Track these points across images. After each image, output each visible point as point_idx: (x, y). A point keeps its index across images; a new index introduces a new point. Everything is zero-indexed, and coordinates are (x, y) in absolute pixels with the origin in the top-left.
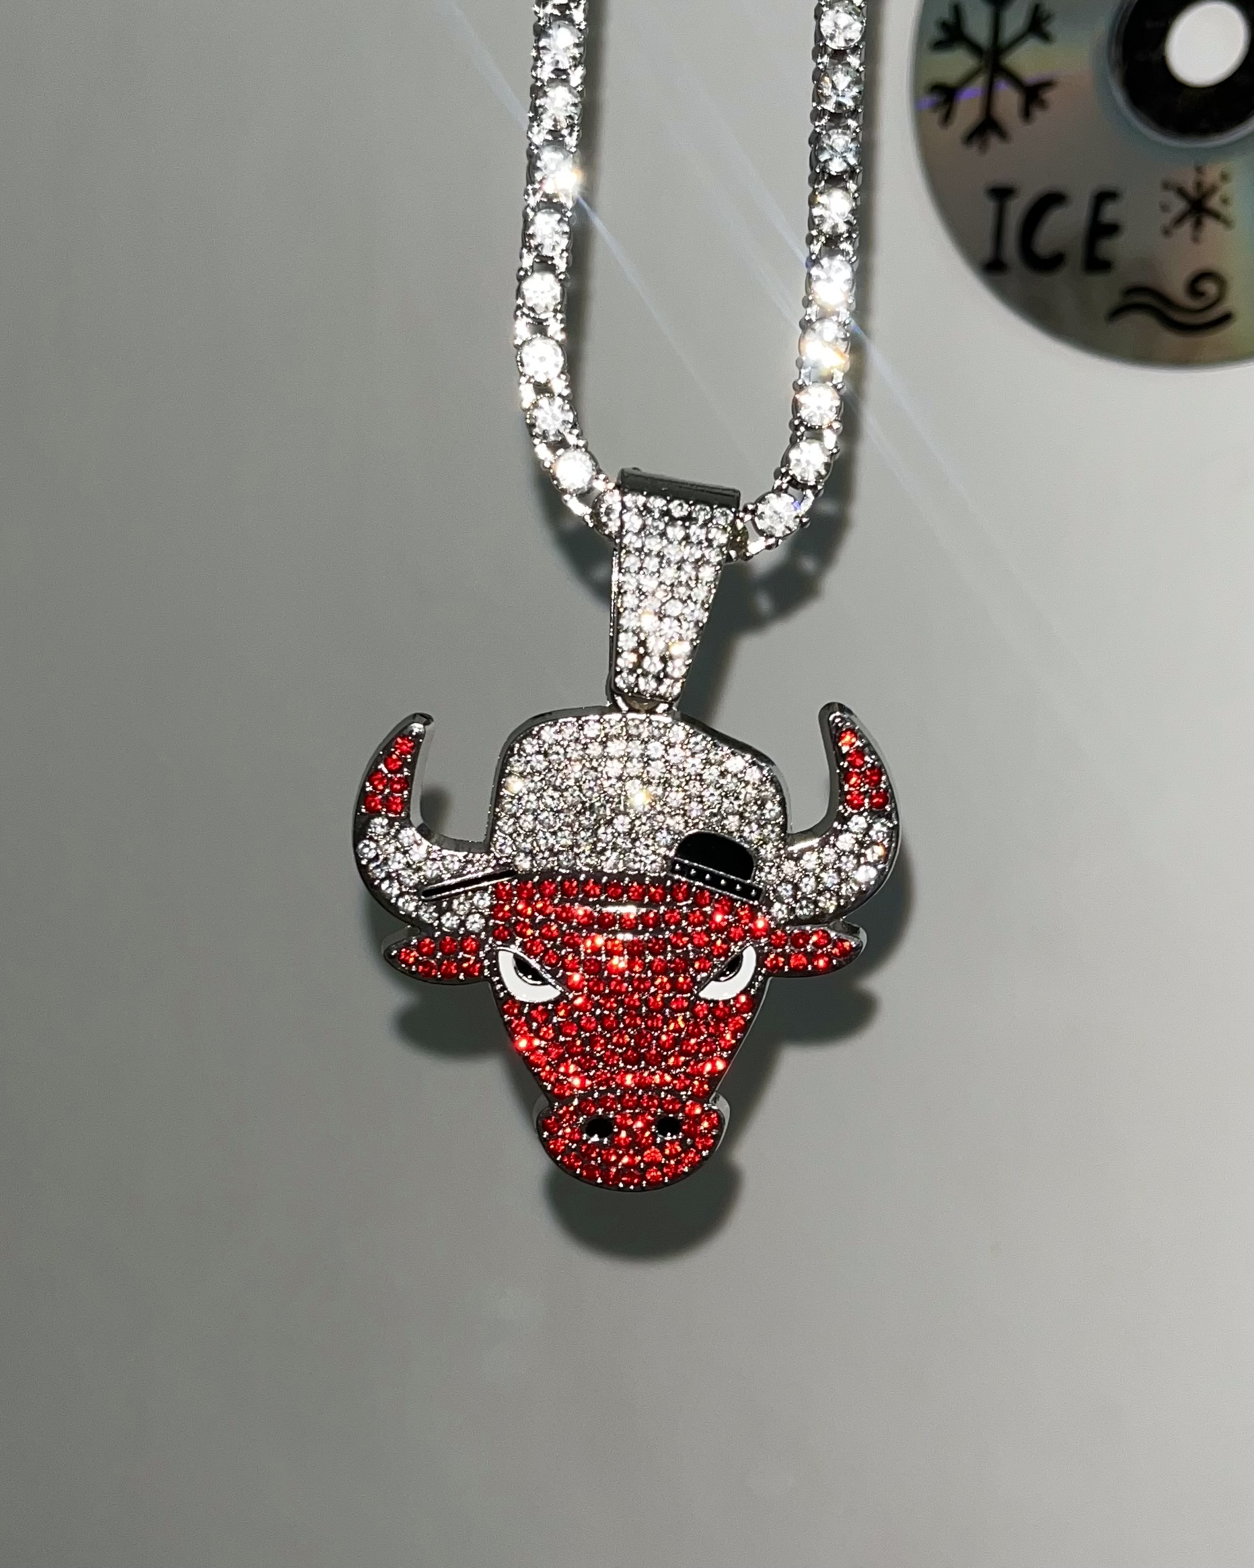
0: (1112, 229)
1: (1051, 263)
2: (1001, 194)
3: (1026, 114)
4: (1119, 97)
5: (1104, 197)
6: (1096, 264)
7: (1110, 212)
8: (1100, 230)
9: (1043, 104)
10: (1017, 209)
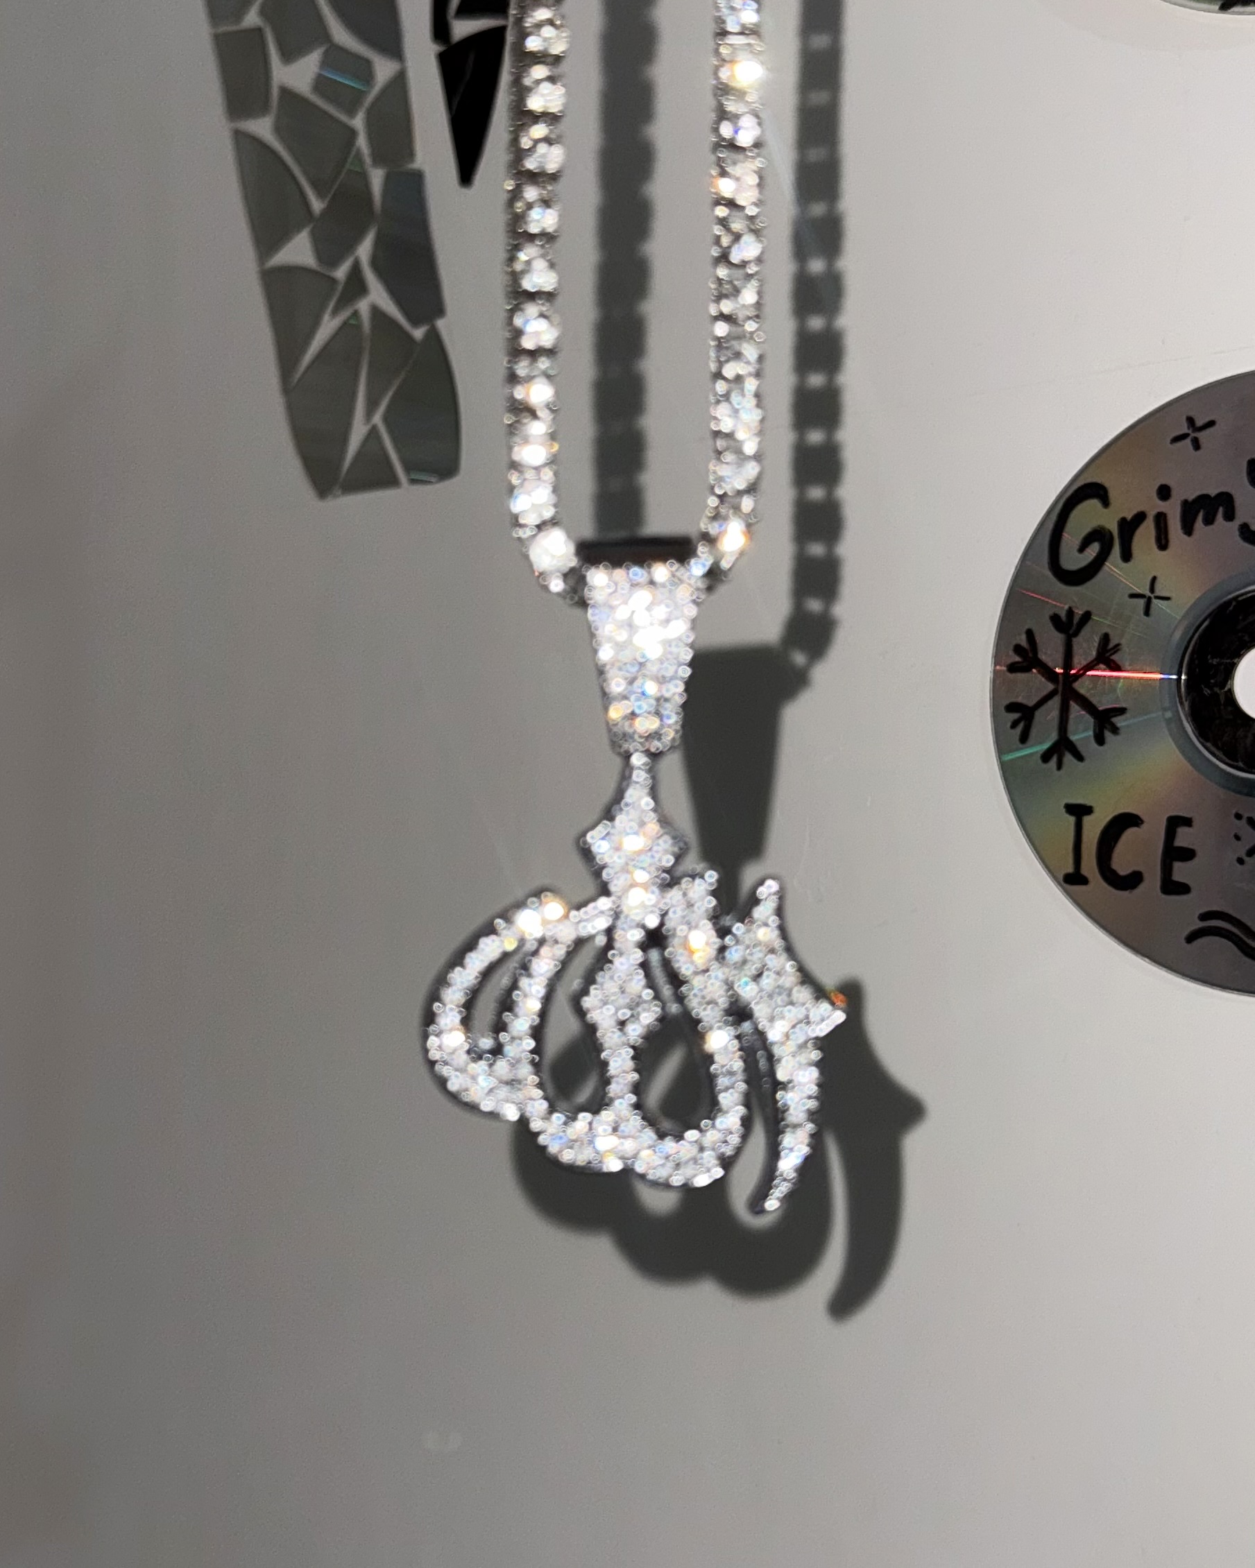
0: (1187, 854)
1: (1129, 882)
2: (1079, 811)
3: (1100, 740)
4: (1188, 728)
5: (1175, 823)
6: (1172, 887)
7: (1183, 838)
8: (1174, 854)
9: (1115, 730)
10: (1094, 827)
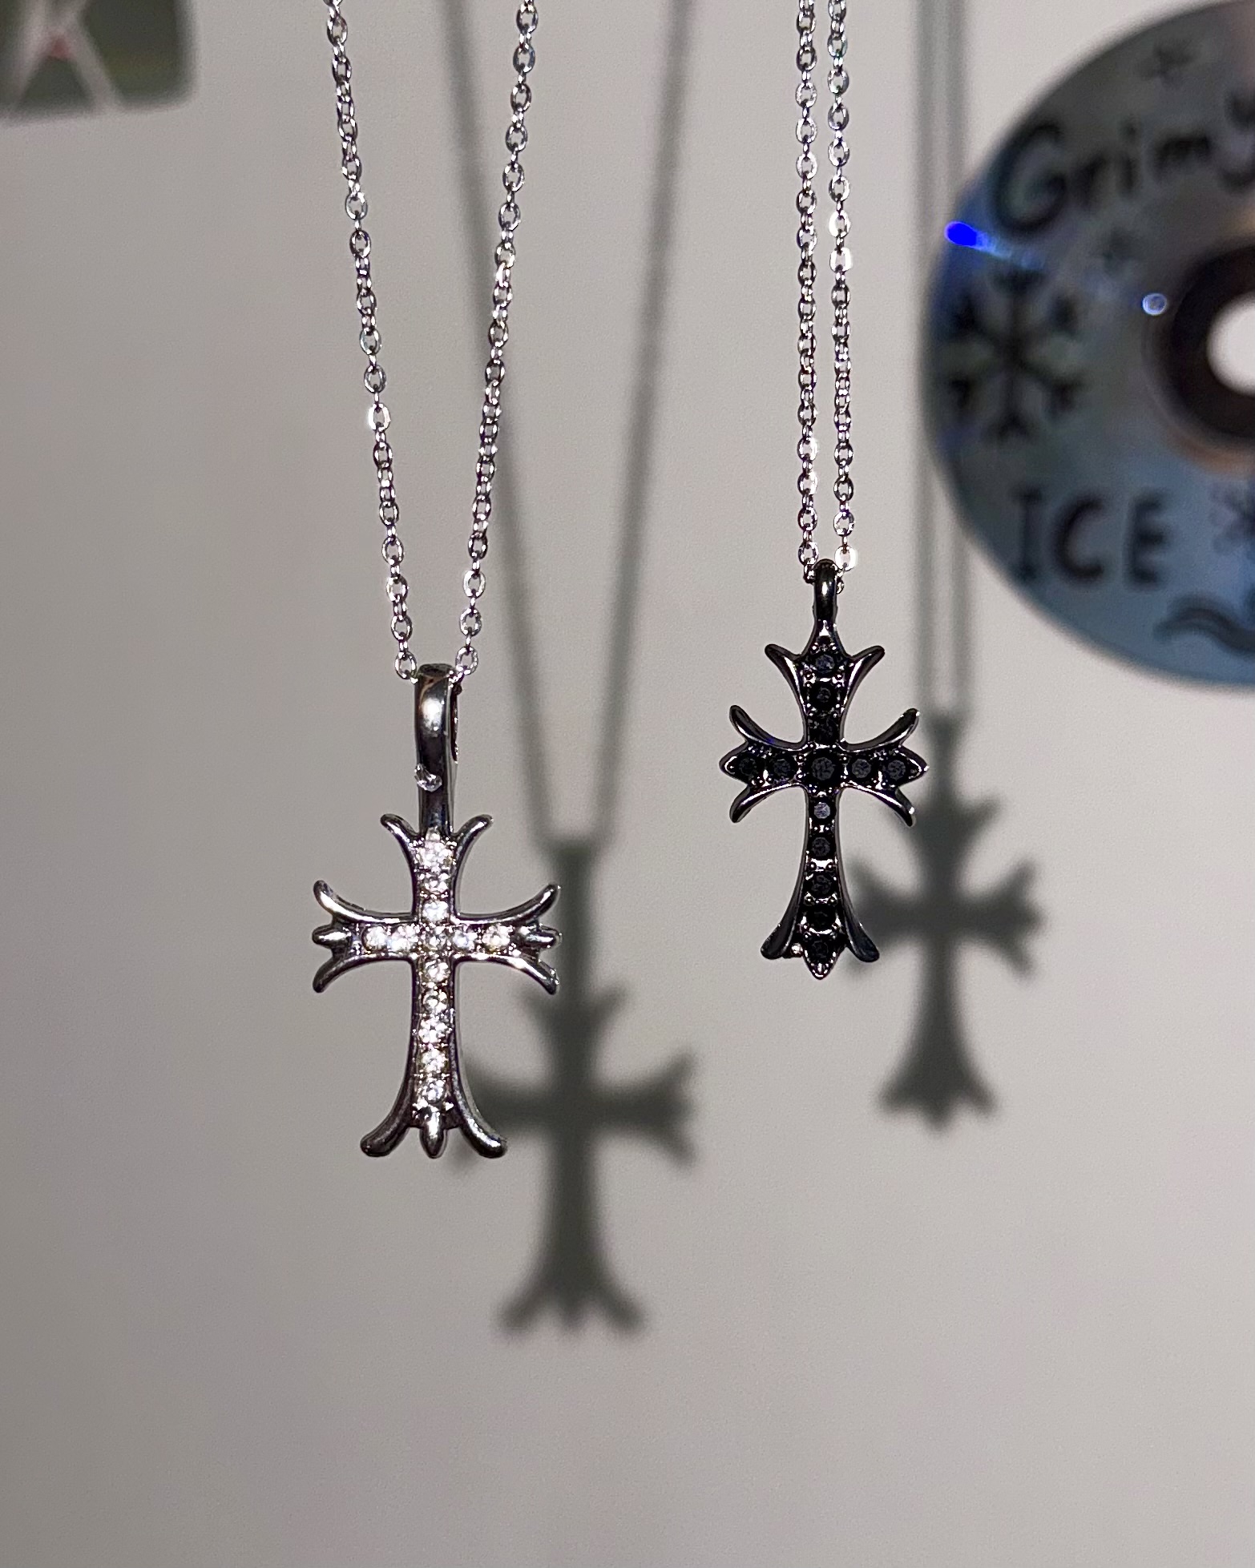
0: (1159, 538)
1: (1091, 573)
2: (1030, 497)
3: (1055, 413)
5: (1148, 505)
6: (1143, 576)
7: (1156, 522)
8: (1145, 538)
9: (1073, 405)
10: (1050, 511)
